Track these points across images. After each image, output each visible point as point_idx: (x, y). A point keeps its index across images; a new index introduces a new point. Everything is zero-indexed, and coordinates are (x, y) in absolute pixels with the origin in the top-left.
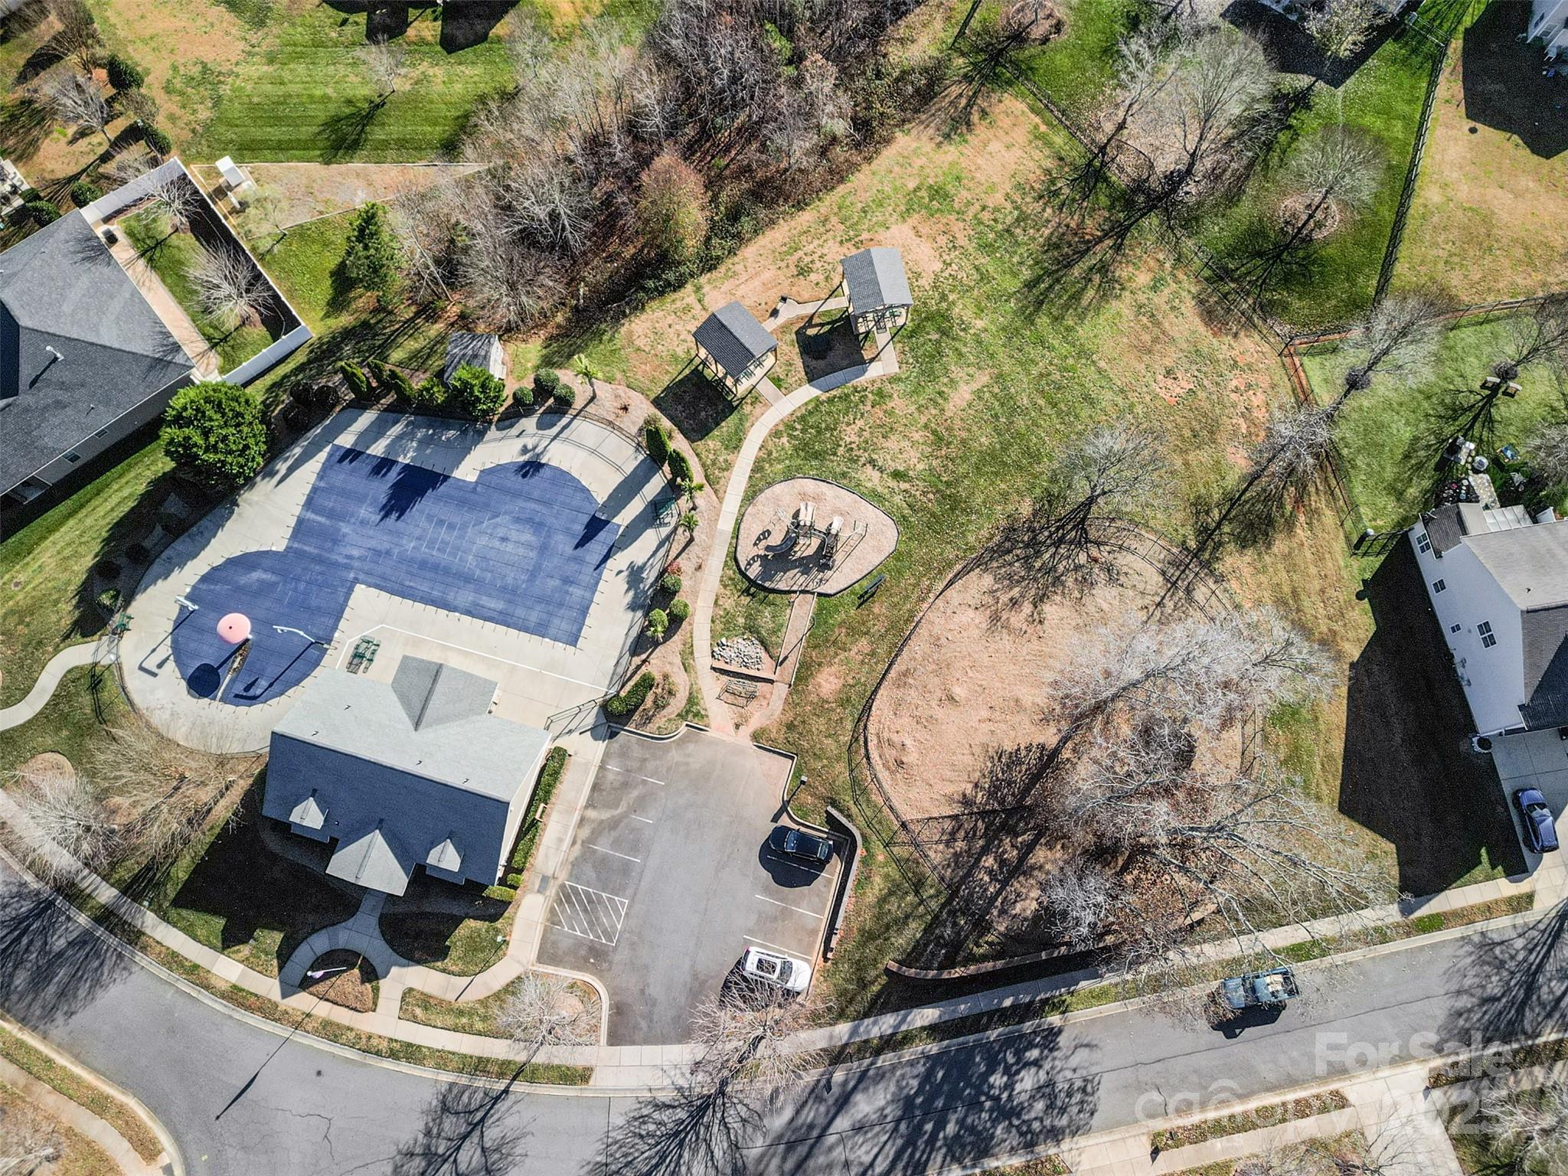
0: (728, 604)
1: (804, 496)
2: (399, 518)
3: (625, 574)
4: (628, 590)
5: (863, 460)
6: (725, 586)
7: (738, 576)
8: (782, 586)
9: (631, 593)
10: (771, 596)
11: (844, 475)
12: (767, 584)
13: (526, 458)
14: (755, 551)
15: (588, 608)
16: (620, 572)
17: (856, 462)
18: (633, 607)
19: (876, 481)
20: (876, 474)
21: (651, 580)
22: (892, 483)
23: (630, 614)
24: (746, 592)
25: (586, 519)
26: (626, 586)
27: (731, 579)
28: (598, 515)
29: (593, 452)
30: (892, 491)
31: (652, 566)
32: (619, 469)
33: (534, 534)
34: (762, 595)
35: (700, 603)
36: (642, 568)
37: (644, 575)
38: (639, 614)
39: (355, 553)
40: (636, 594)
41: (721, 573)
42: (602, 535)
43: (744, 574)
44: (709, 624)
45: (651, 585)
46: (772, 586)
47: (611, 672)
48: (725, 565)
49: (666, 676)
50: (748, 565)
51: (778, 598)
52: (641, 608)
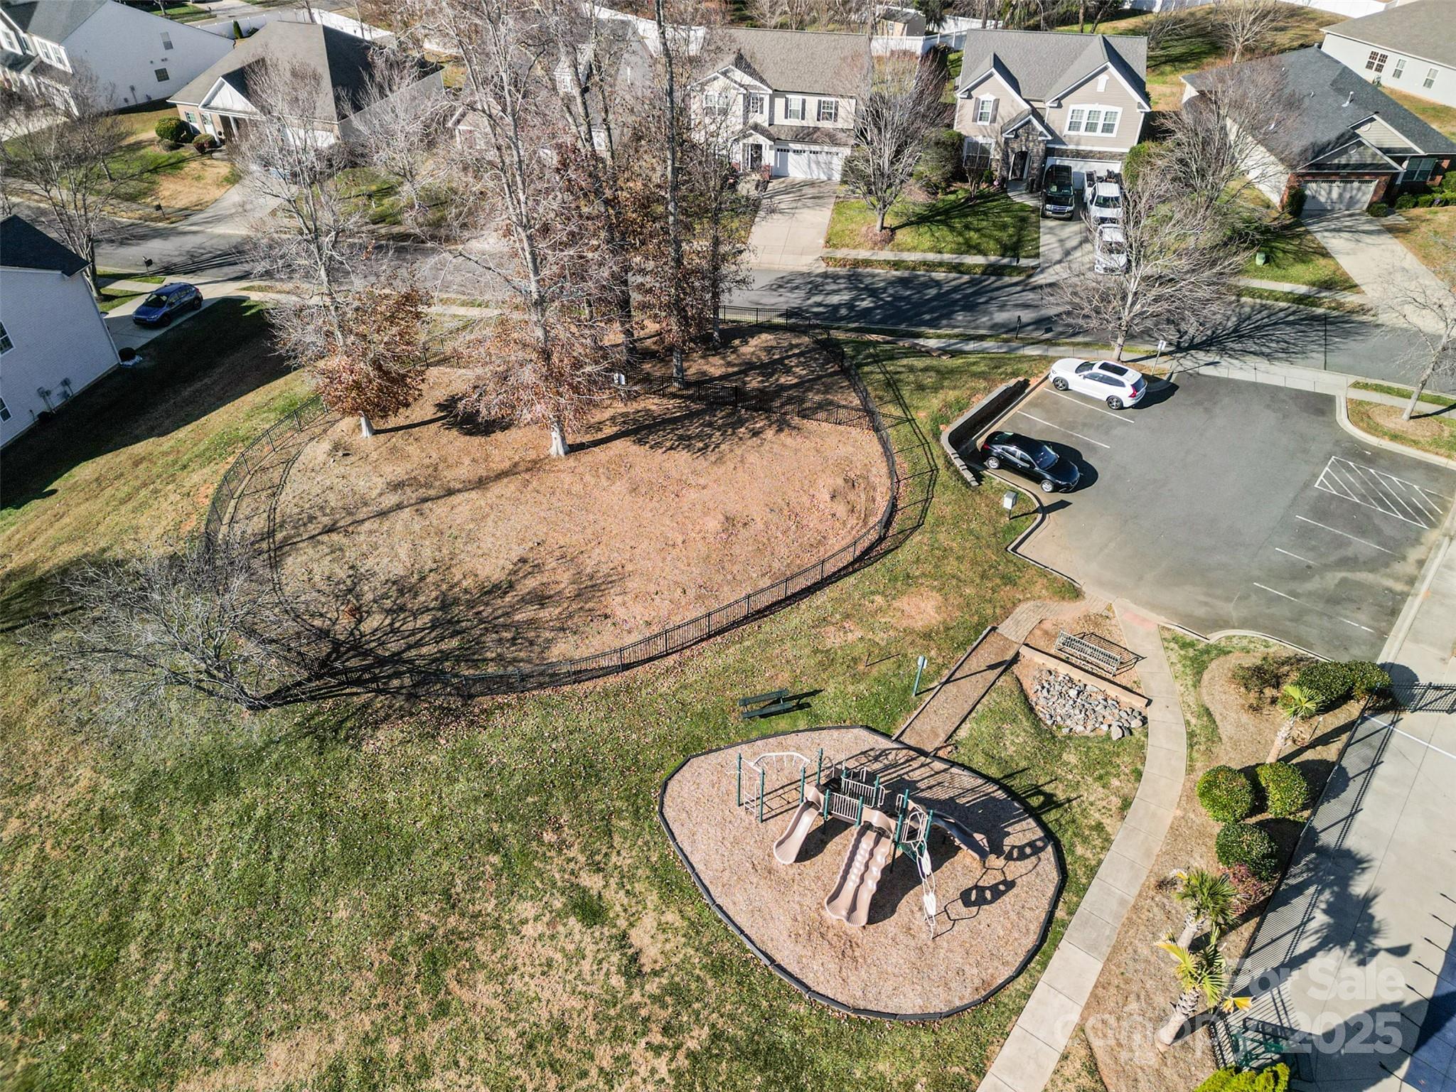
0: (1093, 793)
1: (847, 950)
3: (1379, 942)
4: (1367, 901)
5: (652, 987)
6: (1099, 827)
7: (1065, 841)
8: (968, 780)
9: (1360, 887)
10: (994, 772)
11: (719, 967)
12: (1000, 795)
14: (1015, 869)
16: (1401, 951)
17: (674, 990)
18: (1347, 863)
19: (649, 921)
20: (639, 937)
21: (1300, 903)
22: (615, 899)
23: (1351, 843)
24: (1051, 802)
26: (1378, 910)
27: (1085, 840)
30: (626, 877)
31: (1300, 929)
34: (1015, 783)
35: (1169, 814)
36: (1329, 940)
37: (1320, 918)
38: (1329, 839)
40: (1344, 881)
41: (1107, 857)
43: (1050, 836)
44: (1148, 771)
45: (1299, 890)
46: (991, 788)
47: (1386, 757)
48: (1092, 871)
49: (1255, 709)
50: (1036, 851)
51: (979, 761)
52: (1323, 852)
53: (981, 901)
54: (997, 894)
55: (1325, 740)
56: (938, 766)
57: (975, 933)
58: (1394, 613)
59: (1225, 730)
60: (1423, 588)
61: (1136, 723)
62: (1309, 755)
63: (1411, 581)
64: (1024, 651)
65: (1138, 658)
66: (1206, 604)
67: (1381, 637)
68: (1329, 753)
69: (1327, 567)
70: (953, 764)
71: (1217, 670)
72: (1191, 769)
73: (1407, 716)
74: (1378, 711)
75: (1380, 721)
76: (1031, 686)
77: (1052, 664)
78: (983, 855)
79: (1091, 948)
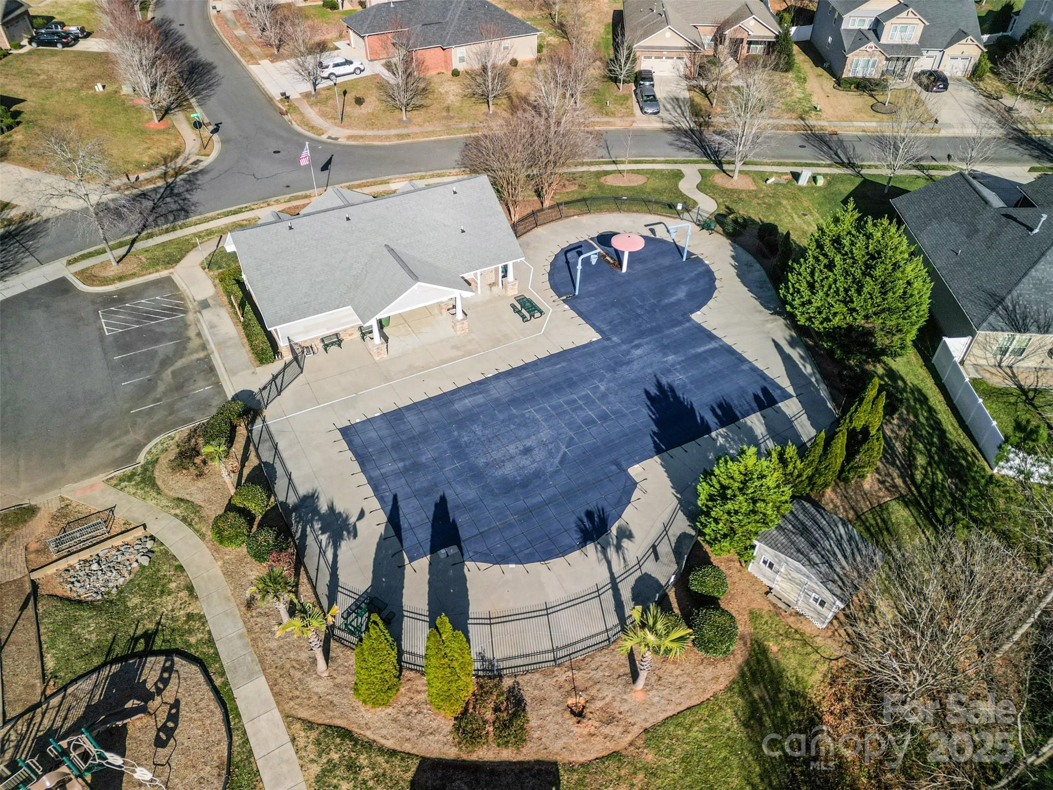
0: (167, 604)
2: (647, 393)
3: (352, 520)
4: (331, 508)
6: (190, 617)
7: (179, 644)
8: (85, 685)
9: (324, 508)
10: (96, 661)
12: (115, 668)
13: (614, 530)
14: (169, 695)
15: (362, 464)
16: (362, 515)
18: (309, 501)
21: (310, 540)
23: (303, 491)
24: (149, 637)
25: (463, 534)
26: (339, 508)
27: (190, 632)
28: (453, 550)
29: (547, 611)
31: (322, 552)
32: (490, 621)
33: (504, 478)
34: (118, 651)
35: (216, 569)
36: (336, 542)
37: (324, 538)
38: (292, 500)
39: (639, 352)
40: (315, 511)
41: (210, 626)
42: (425, 534)
43: (168, 653)
44: (182, 561)
45: (304, 535)
46: (105, 672)
47: (277, 439)
48: (211, 642)
49: (200, 475)
50: (169, 669)
51: (81, 666)
52: (296, 508)
53: (170, 733)
54: (174, 717)
55: (245, 458)
56: (55, 701)
57: (185, 752)
58: (212, 369)
59: (198, 499)
60: (212, 346)
61: (149, 544)
62: (246, 472)
63: (204, 347)
64: (34, 576)
65: (112, 510)
66: (117, 446)
67: (218, 385)
68: (253, 461)
69: (158, 373)
70: (65, 688)
71: (161, 474)
72: (202, 536)
73: (266, 413)
74: (252, 422)
75: (258, 426)
76: (64, 590)
77: (62, 565)
78: (143, 710)
79: (251, 676)
